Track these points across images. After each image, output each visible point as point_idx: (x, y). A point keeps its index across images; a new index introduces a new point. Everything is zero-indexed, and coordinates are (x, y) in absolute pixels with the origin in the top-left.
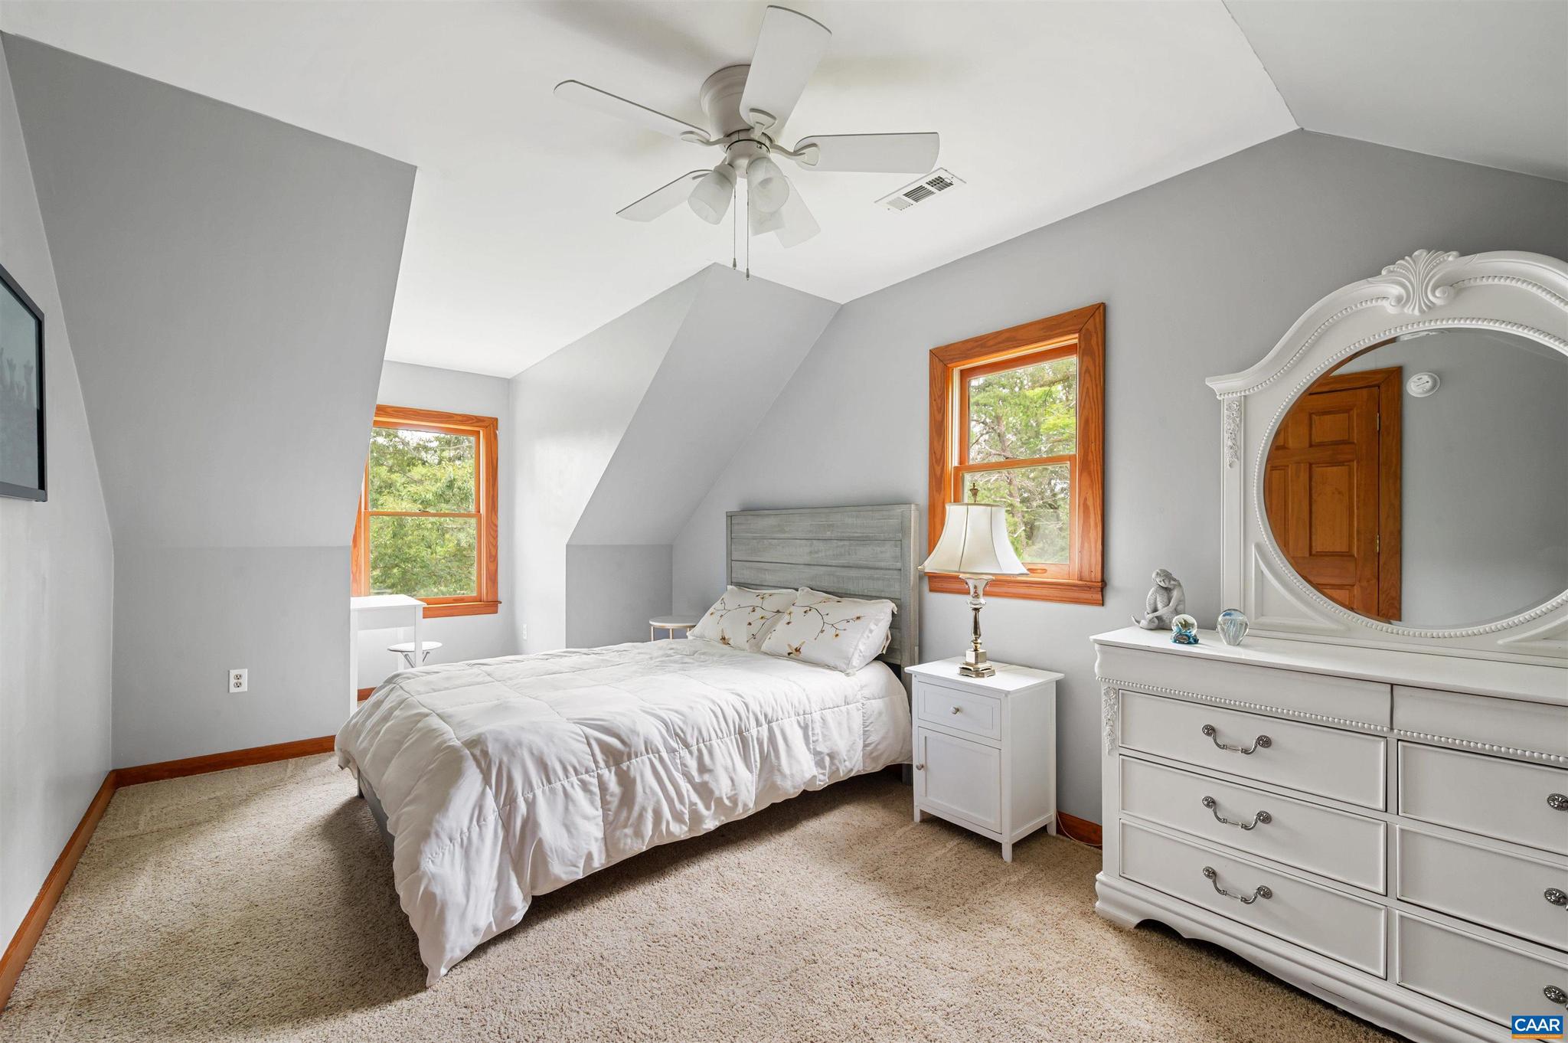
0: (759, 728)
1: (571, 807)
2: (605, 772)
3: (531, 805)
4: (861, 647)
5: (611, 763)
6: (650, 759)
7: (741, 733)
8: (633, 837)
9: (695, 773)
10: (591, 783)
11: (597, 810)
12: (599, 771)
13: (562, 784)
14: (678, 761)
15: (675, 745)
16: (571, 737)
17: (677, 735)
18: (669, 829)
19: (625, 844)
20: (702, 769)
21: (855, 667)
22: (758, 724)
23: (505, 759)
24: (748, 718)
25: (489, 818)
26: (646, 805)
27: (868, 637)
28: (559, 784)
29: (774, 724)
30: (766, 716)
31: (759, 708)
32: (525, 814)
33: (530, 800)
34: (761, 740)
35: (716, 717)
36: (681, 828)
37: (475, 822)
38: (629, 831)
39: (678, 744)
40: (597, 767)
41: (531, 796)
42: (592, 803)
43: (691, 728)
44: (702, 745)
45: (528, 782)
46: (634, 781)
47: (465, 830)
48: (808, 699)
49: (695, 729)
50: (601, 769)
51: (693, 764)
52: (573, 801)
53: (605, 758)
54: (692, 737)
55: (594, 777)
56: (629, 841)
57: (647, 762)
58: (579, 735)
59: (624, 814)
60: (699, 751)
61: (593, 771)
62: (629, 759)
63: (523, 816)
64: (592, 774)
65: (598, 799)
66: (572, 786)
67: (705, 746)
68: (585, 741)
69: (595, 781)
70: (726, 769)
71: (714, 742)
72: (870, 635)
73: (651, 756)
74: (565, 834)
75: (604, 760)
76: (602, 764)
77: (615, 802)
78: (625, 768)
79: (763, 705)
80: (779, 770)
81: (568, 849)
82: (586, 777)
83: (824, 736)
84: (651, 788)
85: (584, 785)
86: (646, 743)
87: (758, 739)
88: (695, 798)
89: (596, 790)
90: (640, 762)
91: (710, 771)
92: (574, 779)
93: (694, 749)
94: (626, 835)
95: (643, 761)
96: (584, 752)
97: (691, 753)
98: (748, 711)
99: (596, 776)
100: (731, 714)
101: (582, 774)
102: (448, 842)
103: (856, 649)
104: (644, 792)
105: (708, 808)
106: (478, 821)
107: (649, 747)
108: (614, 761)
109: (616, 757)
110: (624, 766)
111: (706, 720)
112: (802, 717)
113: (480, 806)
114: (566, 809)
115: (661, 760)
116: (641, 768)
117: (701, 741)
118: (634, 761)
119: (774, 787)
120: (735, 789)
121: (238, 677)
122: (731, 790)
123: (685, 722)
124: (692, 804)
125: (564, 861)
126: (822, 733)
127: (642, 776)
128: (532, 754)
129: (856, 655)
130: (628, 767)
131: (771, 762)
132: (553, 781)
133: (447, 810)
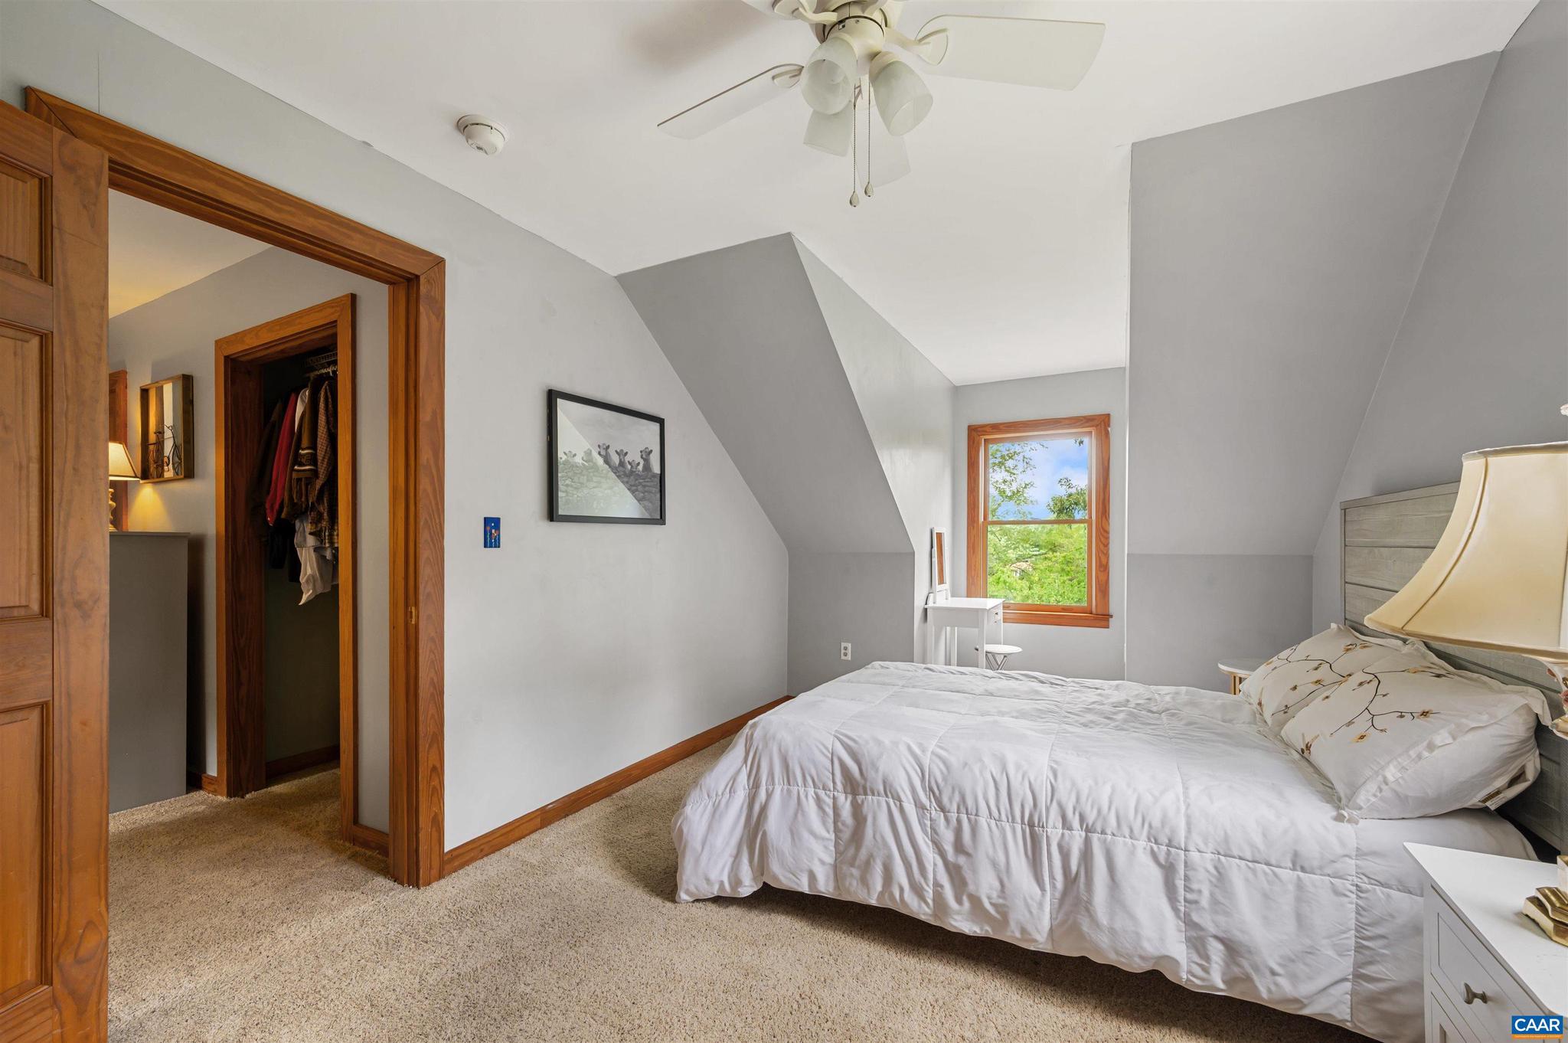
0: (1066, 832)
1: (799, 816)
2: (841, 797)
3: (769, 795)
4: (1391, 773)
5: (849, 790)
6: (887, 802)
7: (1031, 825)
8: (859, 882)
9: (949, 849)
10: (825, 802)
11: (828, 832)
12: (836, 793)
13: (798, 790)
14: (928, 823)
15: (926, 802)
16: (817, 747)
17: (931, 790)
18: (903, 897)
19: (850, 884)
20: (959, 847)
21: (1360, 808)
22: (1066, 824)
23: (760, 747)
24: (1048, 809)
25: (739, 793)
26: (875, 854)
27: (1419, 757)
28: (796, 788)
29: (1095, 838)
30: (1082, 819)
31: (1073, 799)
32: (764, 801)
33: (770, 792)
34: (1065, 850)
35: (997, 789)
36: (920, 906)
37: (728, 790)
38: (855, 872)
39: (930, 801)
40: (834, 788)
41: (771, 788)
42: (824, 823)
43: (950, 789)
44: (964, 817)
45: (771, 774)
46: (865, 819)
47: (720, 793)
48: (1189, 824)
49: (957, 793)
50: (838, 791)
51: (947, 837)
52: (802, 811)
53: (843, 781)
54: (951, 800)
55: (829, 797)
56: (855, 883)
57: (884, 805)
58: (827, 748)
59: (851, 851)
60: (959, 821)
61: (830, 790)
62: (866, 794)
63: (761, 803)
64: (828, 792)
65: (831, 820)
66: (806, 797)
67: (969, 819)
68: (830, 756)
69: (830, 801)
70: (994, 864)
71: (983, 821)
72: (1426, 754)
73: (891, 801)
74: (789, 839)
75: (842, 783)
76: (840, 786)
77: (846, 835)
78: (859, 801)
79: (1083, 799)
80: (1088, 910)
81: (788, 855)
82: (822, 793)
83: (1214, 902)
84: (883, 837)
85: (818, 800)
86: (884, 783)
87: (1060, 846)
88: (944, 879)
89: (830, 812)
90: (875, 800)
91: (968, 854)
92: (811, 791)
93: (953, 816)
94: (852, 875)
95: (879, 802)
96: (826, 769)
97: (947, 819)
98: (1052, 800)
99: (832, 796)
100: (1022, 791)
101: (819, 789)
102: (707, 798)
103: (1377, 773)
104: (874, 837)
105: (959, 901)
106: (730, 792)
107: (889, 790)
108: (851, 790)
109: (855, 786)
110: (860, 798)
111: (979, 786)
112: (1164, 848)
113: (734, 779)
114: (796, 815)
115: (902, 810)
116: (877, 807)
117: (963, 810)
118: (870, 797)
119: (1074, 930)
120: (1004, 898)
121: (846, 648)
122: (999, 897)
123: (945, 779)
124: (937, 885)
125: (783, 864)
126: (1212, 894)
127: (875, 819)
128: (780, 750)
129: (1372, 787)
130: (863, 802)
131: (1078, 892)
132: (791, 784)
133: (712, 771)
